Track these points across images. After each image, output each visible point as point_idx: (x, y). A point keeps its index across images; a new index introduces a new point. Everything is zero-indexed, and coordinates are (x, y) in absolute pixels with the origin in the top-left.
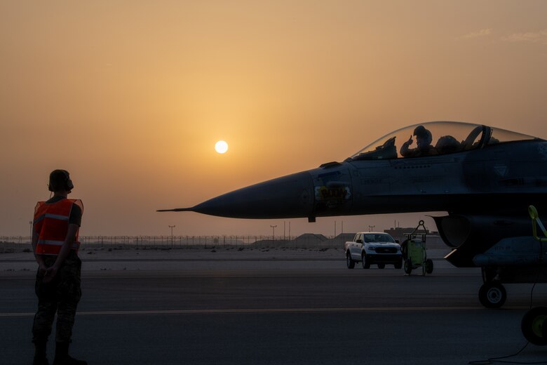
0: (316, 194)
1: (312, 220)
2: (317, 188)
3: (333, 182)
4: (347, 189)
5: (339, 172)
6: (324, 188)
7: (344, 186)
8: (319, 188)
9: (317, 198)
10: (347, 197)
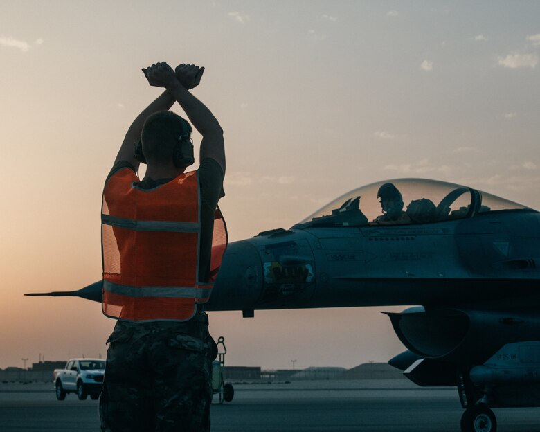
0: (265, 274)
1: (248, 314)
2: (266, 265)
3: (288, 257)
4: (309, 267)
5: (294, 243)
6: (276, 264)
7: (305, 262)
8: (270, 264)
9: (267, 279)
10: (309, 279)
